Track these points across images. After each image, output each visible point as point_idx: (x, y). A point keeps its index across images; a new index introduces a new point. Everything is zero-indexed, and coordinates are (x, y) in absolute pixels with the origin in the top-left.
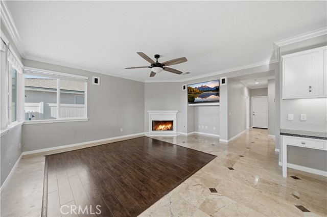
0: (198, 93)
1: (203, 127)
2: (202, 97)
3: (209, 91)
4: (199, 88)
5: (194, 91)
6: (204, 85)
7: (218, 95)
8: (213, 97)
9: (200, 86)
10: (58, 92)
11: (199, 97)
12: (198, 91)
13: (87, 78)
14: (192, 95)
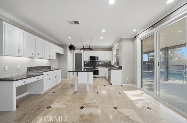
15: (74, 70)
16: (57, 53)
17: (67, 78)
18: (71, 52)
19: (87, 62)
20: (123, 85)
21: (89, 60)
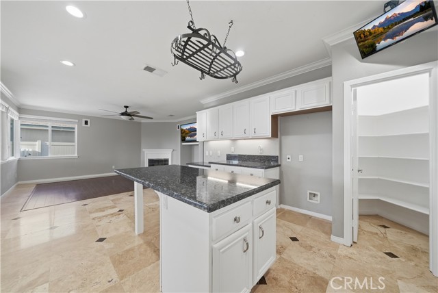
10: (50, 129)
13: (77, 121)
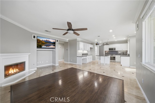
0: (44, 43)
1: (40, 62)
2: (47, 46)
3: (50, 43)
4: (44, 41)
5: (41, 42)
6: (48, 40)
7: (54, 45)
8: (52, 46)
9: (45, 40)
11: (45, 46)
12: (44, 42)
14: (40, 44)
15: (99, 55)
16: (90, 48)
17: (95, 60)
18: (97, 46)
19: (107, 52)
20: (130, 66)
21: (108, 50)
